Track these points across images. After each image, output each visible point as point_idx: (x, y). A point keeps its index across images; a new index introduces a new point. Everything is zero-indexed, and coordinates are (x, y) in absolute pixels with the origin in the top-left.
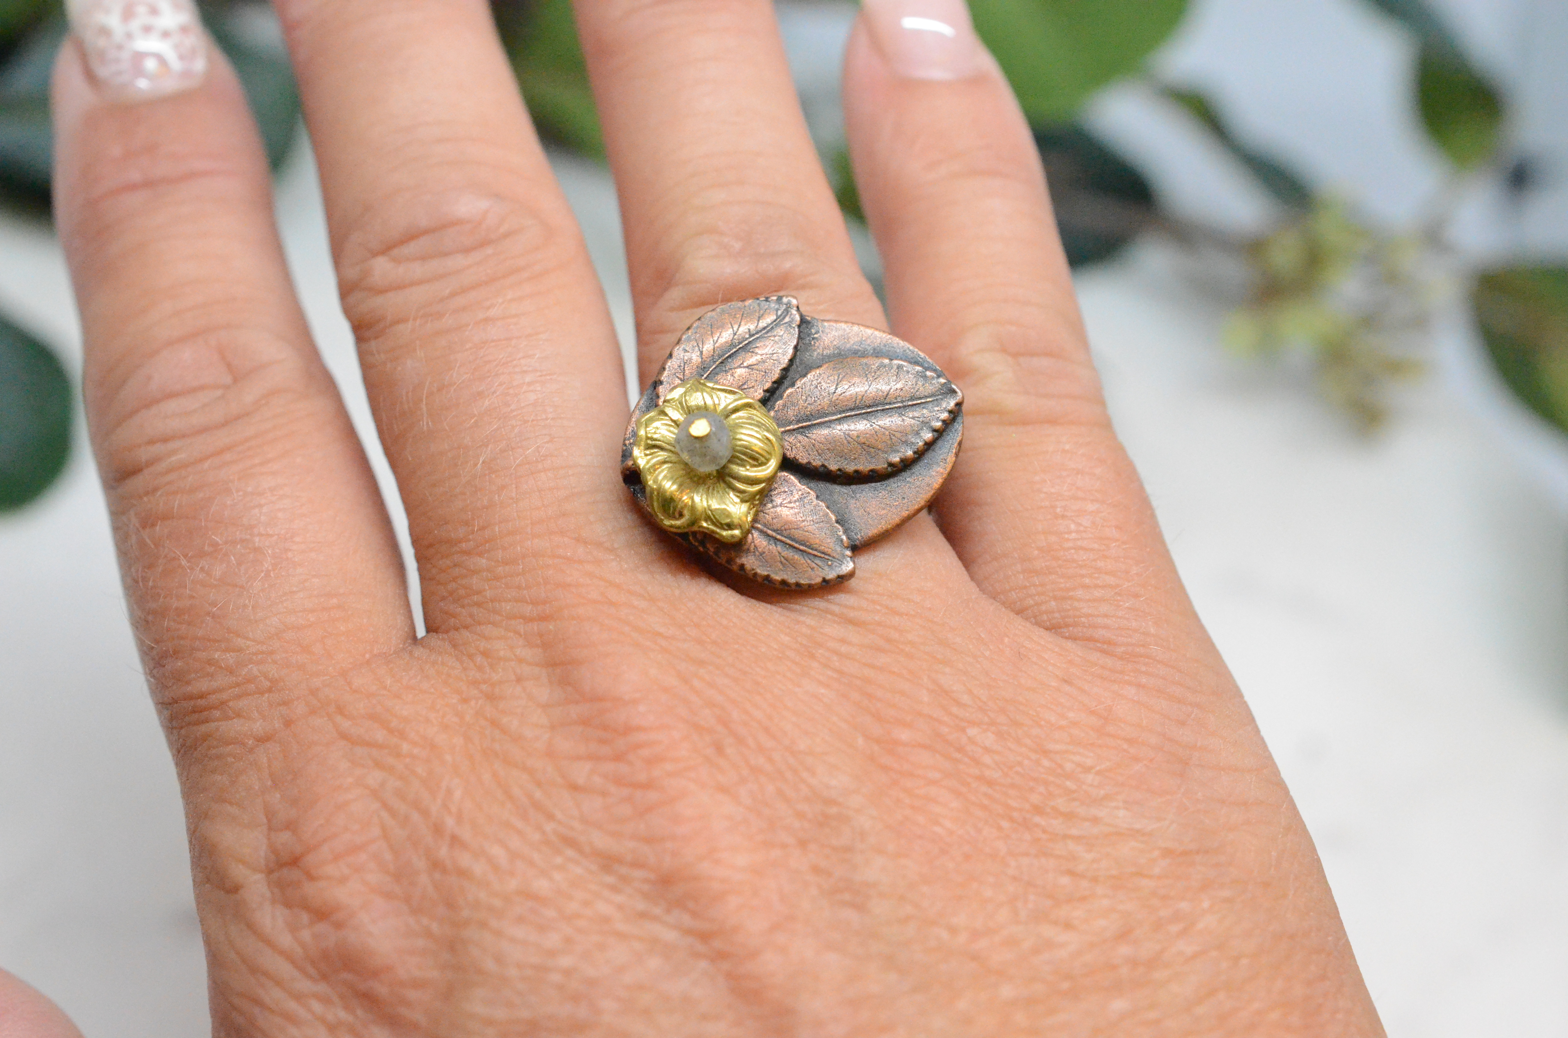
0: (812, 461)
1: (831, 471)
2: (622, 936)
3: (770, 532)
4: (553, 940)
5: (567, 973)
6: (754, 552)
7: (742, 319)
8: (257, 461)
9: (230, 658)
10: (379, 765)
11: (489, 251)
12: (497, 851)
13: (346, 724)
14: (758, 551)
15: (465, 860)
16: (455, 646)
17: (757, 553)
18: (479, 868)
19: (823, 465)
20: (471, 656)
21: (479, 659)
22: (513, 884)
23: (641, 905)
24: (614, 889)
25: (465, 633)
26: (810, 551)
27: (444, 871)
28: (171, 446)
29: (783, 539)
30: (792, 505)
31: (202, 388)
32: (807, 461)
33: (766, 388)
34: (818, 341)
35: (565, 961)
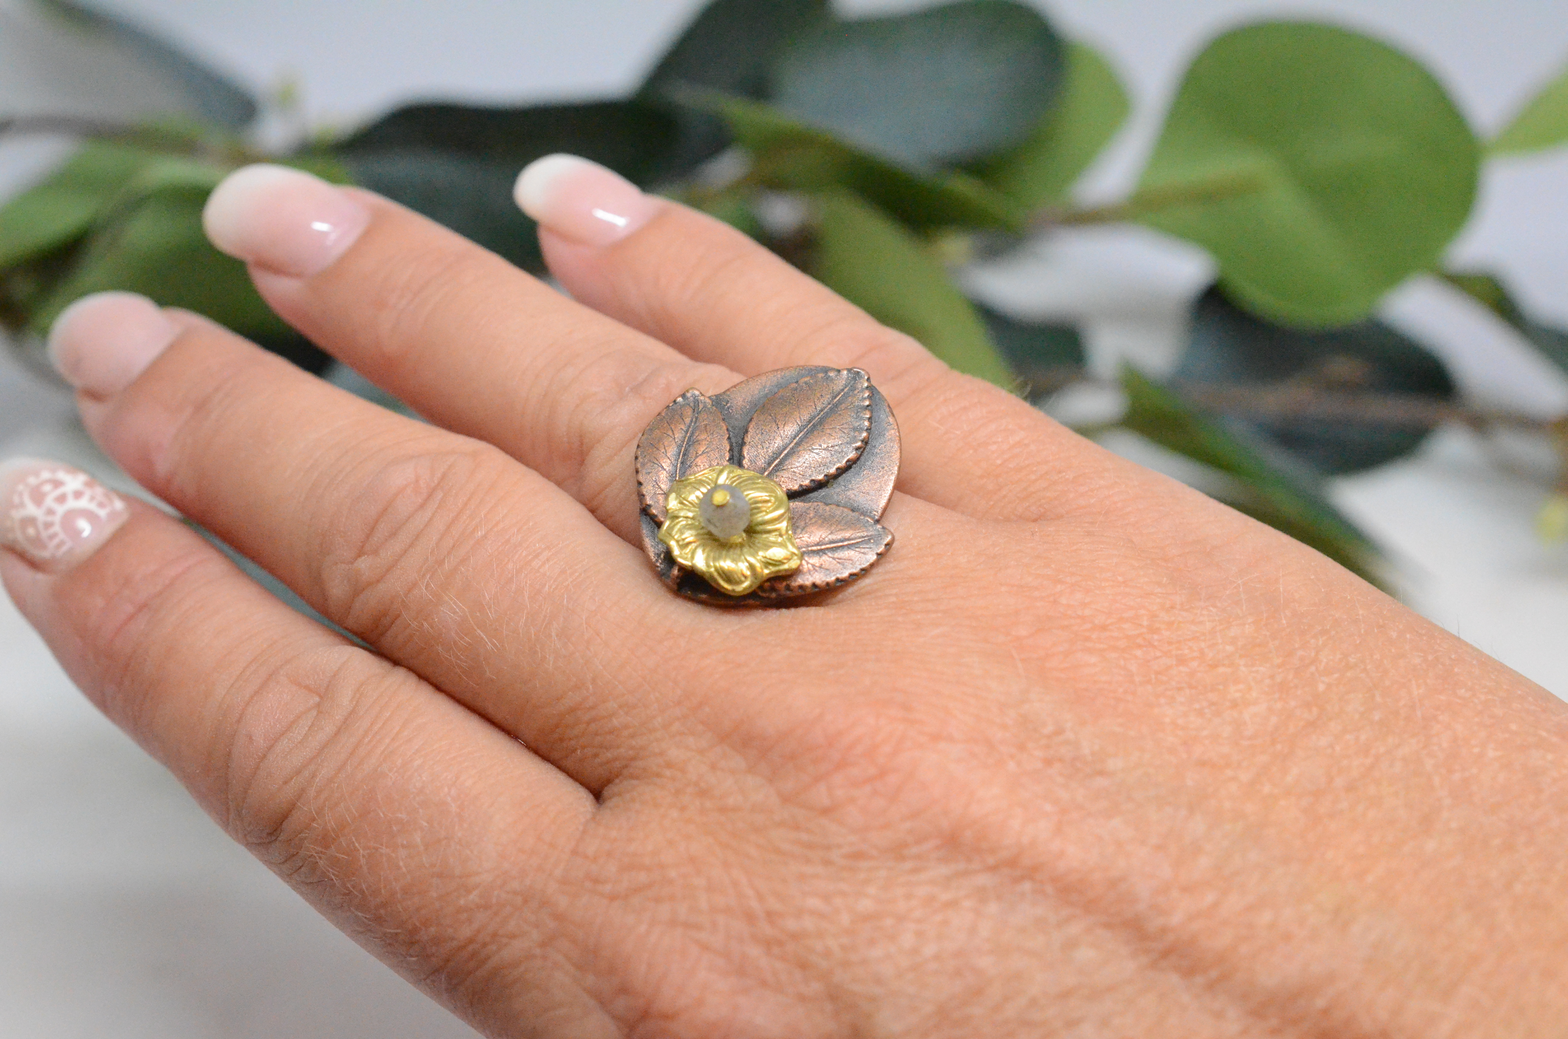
0: (802, 483)
1: (820, 480)
2: (953, 904)
3: (815, 548)
4: (907, 940)
5: (937, 957)
6: (814, 569)
7: (669, 425)
8: (387, 741)
9: (473, 896)
10: (658, 900)
11: (439, 495)
12: (814, 903)
13: (608, 888)
14: (816, 566)
15: (791, 924)
16: (637, 778)
17: (817, 568)
18: (809, 923)
19: (812, 481)
20: (658, 775)
21: (668, 773)
22: (845, 919)
23: (944, 870)
24: (915, 871)
25: (640, 764)
26: (853, 542)
27: (780, 943)
28: (306, 773)
29: (828, 546)
30: (813, 520)
31: (299, 717)
32: (798, 486)
33: (727, 459)
34: (732, 407)
35: (929, 950)
